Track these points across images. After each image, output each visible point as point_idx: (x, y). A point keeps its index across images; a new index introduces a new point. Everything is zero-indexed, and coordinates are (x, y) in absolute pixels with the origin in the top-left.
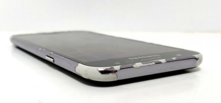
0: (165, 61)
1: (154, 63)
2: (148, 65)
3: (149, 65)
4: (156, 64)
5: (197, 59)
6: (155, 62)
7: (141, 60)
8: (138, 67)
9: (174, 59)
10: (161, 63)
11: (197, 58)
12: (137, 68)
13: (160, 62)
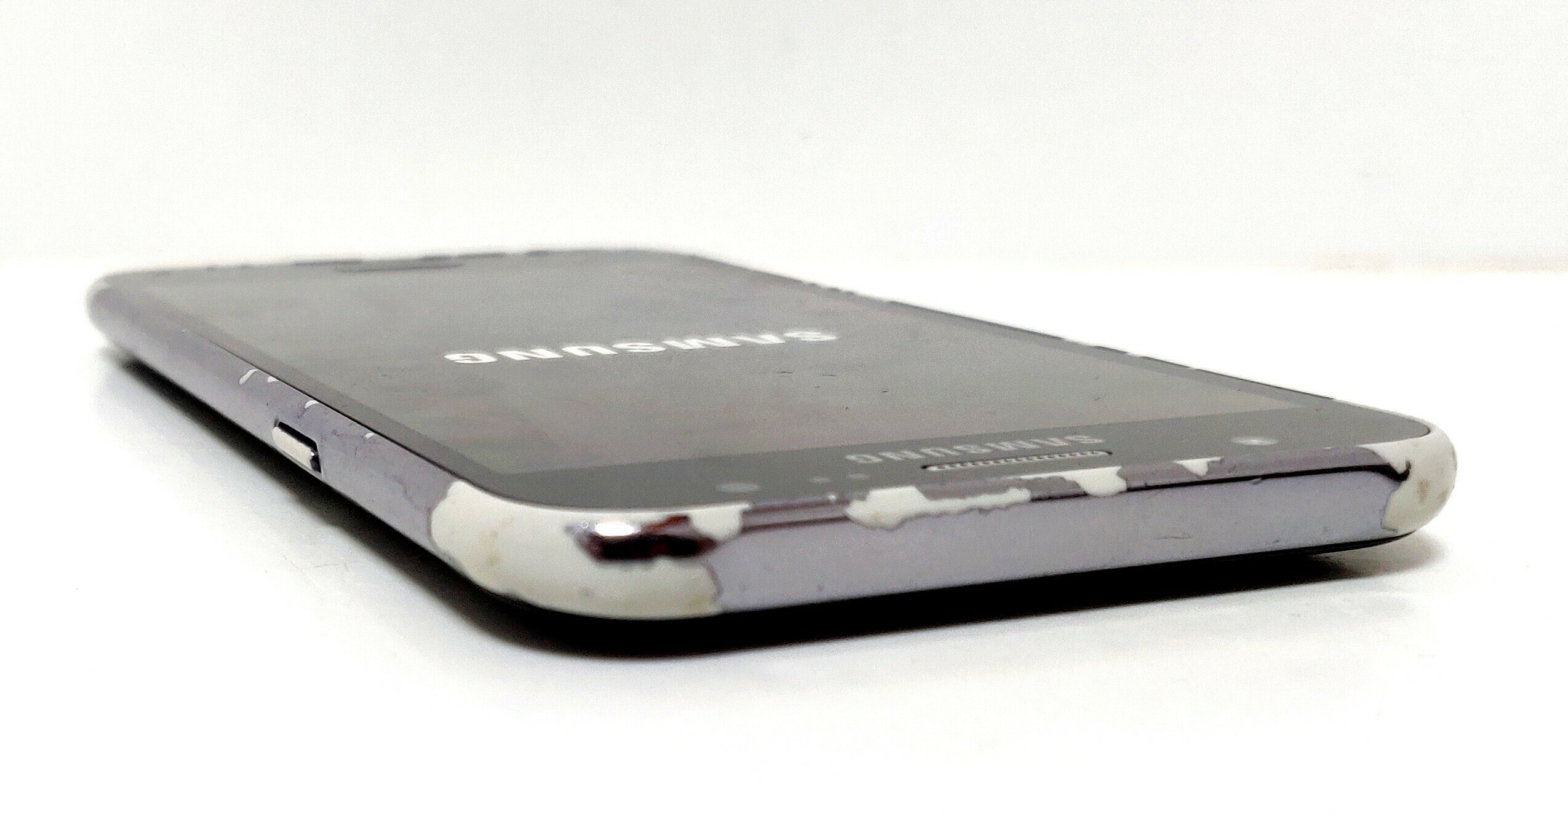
0: (1122, 485)
1: (1024, 495)
2: (971, 510)
3: (982, 511)
4: (1034, 500)
5: (1395, 476)
6: (1029, 485)
7: (934, 469)
8: (891, 521)
9: (1198, 466)
10: (1085, 495)
11: (1400, 469)
12: (874, 527)
13: (1075, 485)
